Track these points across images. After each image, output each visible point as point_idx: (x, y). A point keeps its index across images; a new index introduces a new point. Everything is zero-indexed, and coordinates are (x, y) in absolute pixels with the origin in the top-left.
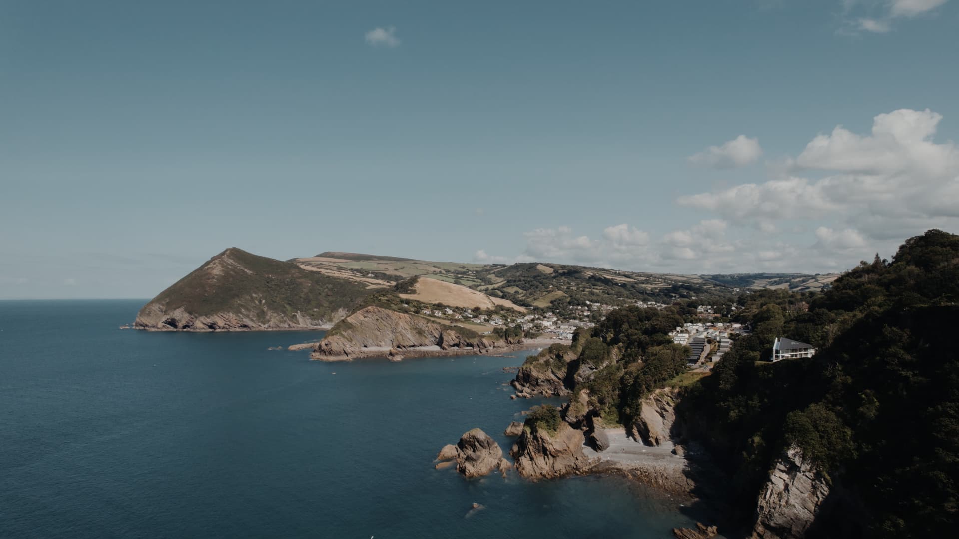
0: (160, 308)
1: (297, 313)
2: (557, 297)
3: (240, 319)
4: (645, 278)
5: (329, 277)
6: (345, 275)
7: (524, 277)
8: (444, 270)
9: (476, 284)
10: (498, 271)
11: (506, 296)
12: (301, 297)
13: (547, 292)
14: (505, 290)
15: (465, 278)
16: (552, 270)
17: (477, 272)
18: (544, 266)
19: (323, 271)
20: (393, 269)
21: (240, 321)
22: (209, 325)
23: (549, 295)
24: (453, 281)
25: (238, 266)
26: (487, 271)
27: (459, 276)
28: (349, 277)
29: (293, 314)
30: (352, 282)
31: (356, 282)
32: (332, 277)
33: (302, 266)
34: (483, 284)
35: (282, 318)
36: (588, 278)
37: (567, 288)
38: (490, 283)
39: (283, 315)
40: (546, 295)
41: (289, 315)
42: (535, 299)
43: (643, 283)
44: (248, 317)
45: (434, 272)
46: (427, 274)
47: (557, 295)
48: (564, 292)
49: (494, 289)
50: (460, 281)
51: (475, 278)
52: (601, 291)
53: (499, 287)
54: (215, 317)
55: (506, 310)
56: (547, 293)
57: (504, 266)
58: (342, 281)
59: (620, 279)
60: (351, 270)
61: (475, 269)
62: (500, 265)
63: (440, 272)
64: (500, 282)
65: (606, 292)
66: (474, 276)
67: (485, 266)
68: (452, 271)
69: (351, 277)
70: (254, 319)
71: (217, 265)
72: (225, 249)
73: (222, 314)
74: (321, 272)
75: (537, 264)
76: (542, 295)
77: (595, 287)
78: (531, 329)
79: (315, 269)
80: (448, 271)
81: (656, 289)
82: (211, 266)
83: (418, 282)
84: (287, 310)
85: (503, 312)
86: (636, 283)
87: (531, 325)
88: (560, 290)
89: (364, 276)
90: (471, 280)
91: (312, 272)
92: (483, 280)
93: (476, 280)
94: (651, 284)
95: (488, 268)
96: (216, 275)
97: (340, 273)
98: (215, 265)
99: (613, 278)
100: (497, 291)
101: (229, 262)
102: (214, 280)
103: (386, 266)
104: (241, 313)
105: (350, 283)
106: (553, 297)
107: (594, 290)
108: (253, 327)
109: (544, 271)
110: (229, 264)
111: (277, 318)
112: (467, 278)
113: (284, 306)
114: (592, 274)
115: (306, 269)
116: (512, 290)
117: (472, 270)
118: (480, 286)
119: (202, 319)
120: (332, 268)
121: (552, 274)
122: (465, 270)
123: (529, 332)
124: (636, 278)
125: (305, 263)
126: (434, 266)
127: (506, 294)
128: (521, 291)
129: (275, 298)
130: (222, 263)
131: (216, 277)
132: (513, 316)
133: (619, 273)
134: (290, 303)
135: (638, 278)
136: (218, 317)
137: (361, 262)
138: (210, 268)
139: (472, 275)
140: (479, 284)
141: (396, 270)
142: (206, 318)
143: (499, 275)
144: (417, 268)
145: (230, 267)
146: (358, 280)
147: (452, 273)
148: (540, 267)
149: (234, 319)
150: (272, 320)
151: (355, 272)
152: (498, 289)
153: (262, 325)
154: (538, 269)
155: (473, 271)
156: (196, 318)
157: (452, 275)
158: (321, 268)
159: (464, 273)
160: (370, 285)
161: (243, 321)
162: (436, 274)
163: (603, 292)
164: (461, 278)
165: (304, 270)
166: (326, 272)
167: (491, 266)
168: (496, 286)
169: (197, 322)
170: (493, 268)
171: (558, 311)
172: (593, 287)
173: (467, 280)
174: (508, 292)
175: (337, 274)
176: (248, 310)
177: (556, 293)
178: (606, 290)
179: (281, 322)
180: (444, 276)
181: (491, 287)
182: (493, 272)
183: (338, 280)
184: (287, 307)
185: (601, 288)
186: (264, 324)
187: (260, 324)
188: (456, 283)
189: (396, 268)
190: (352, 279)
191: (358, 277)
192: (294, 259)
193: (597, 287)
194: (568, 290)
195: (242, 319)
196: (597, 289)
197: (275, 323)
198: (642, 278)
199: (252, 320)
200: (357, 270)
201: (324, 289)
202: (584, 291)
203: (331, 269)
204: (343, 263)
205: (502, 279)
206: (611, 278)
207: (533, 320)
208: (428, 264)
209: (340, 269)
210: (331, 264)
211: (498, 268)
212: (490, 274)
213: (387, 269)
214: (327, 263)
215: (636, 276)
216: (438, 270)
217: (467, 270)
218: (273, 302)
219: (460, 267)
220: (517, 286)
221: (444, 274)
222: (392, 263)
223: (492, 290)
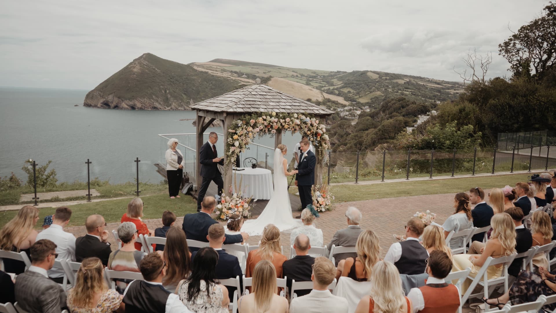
0: (99, 94)
1: (190, 100)
2: (375, 95)
3: (152, 103)
4: (451, 85)
5: (213, 76)
6: (225, 75)
7: (356, 81)
8: (300, 74)
9: (322, 85)
10: (340, 76)
11: (340, 94)
12: (193, 89)
13: (369, 91)
14: (341, 90)
15: (315, 80)
16: (378, 76)
17: (324, 76)
18: (372, 73)
19: (210, 72)
20: (262, 72)
21: (152, 104)
22: (131, 106)
23: (371, 94)
24: (305, 82)
25: (151, 66)
26: (332, 76)
27: (311, 79)
28: (227, 76)
29: (188, 101)
30: (229, 79)
31: (232, 80)
32: (216, 76)
33: (195, 68)
34: (327, 85)
35: (180, 103)
36: (403, 83)
37: (385, 90)
38: (332, 85)
39: (180, 101)
40: (368, 94)
41: (185, 101)
42: (360, 97)
43: (448, 89)
44: (157, 101)
45: (293, 75)
46: (287, 77)
47: (376, 94)
48: (382, 92)
49: (334, 89)
50: (310, 82)
51: (322, 81)
52: (410, 93)
53: (337, 88)
54: (135, 100)
55: (332, 102)
56: (369, 93)
57: (345, 72)
58: (222, 79)
59: (430, 85)
60: (232, 72)
61: (323, 74)
62: (342, 72)
63: (297, 76)
64: (338, 84)
65: (414, 93)
66: (322, 80)
67: (331, 72)
68: (306, 75)
69: (229, 76)
70: (161, 103)
71: (137, 65)
72: (142, 54)
73: (139, 99)
74: (208, 72)
75: (367, 71)
76: (365, 93)
77: (407, 90)
78: (346, 115)
79: (204, 70)
80: (302, 75)
81: (457, 93)
82: (133, 66)
83: (271, 80)
84: (184, 98)
85: (329, 104)
86: (443, 89)
87: (348, 113)
88: (379, 91)
89: (239, 76)
90: (319, 82)
91: (202, 72)
92: (328, 83)
93: (322, 83)
94: (455, 90)
95: (332, 74)
96: (136, 72)
97: (221, 73)
98: (135, 65)
99: (425, 84)
100: (335, 90)
101: (145, 63)
102: (135, 75)
103: (258, 70)
104: (153, 99)
105: (228, 80)
106: (373, 95)
107: (405, 92)
108: (160, 108)
109: (372, 77)
110: (145, 65)
111: (177, 103)
112: (316, 80)
113: (182, 95)
114: (408, 80)
115: (198, 70)
116: (346, 90)
117: (320, 75)
118: (325, 86)
119: (127, 102)
120: (218, 70)
121: (377, 79)
122: (315, 75)
123: (344, 117)
124: (444, 85)
125: (199, 66)
126: (293, 71)
127: (341, 92)
128: (352, 91)
129: (176, 89)
130: (140, 63)
131: (136, 73)
132: (336, 107)
133: (431, 81)
134: (185, 93)
135: (446, 85)
136: (138, 101)
137: (240, 66)
138: (132, 67)
139: (320, 78)
140: (324, 85)
141: (264, 73)
142: (129, 101)
143: (340, 79)
144: (280, 73)
145: (146, 66)
146: (234, 78)
147: (306, 77)
148: (369, 74)
149: (148, 102)
150: (174, 104)
151: (234, 74)
152: (337, 89)
153: (166, 107)
154: (367, 76)
155: (322, 76)
156: (123, 101)
157: (305, 78)
158: (209, 70)
159: (315, 77)
160: (242, 82)
161: (153, 104)
162: (293, 77)
163: (411, 93)
164: (311, 80)
165: (197, 70)
166: (212, 73)
167: (336, 73)
168: (335, 87)
169: (123, 103)
170: (337, 74)
171: (373, 105)
172: (405, 90)
173: (316, 82)
174: (342, 92)
175: (219, 74)
176: (157, 97)
177: (375, 93)
178: (415, 92)
179: (179, 106)
180: (299, 78)
181: (331, 88)
182: (336, 77)
183: (219, 78)
184: (184, 96)
185: (410, 90)
186: (168, 107)
187: (165, 107)
188: (307, 84)
189: (264, 71)
190: (230, 78)
191: (234, 77)
192: (193, 63)
193: (408, 90)
194: (385, 91)
195: (153, 103)
196: (407, 91)
197: (175, 106)
198: (449, 85)
199: (160, 104)
200: (236, 72)
201: (210, 84)
202: (397, 92)
203: (216, 71)
204: (227, 67)
205: (341, 82)
206: (422, 84)
207: (350, 110)
208: (288, 69)
209: (223, 71)
210: (218, 67)
211: (341, 74)
212: (334, 78)
213: (258, 72)
214: (215, 67)
215: (445, 83)
216: (295, 74)
217: (317, 75)
218: (174, 92)
219: (312, 73)
220: (351, 88)
221: (299, 77)
222: (262, 68)
223: (332, 89)
